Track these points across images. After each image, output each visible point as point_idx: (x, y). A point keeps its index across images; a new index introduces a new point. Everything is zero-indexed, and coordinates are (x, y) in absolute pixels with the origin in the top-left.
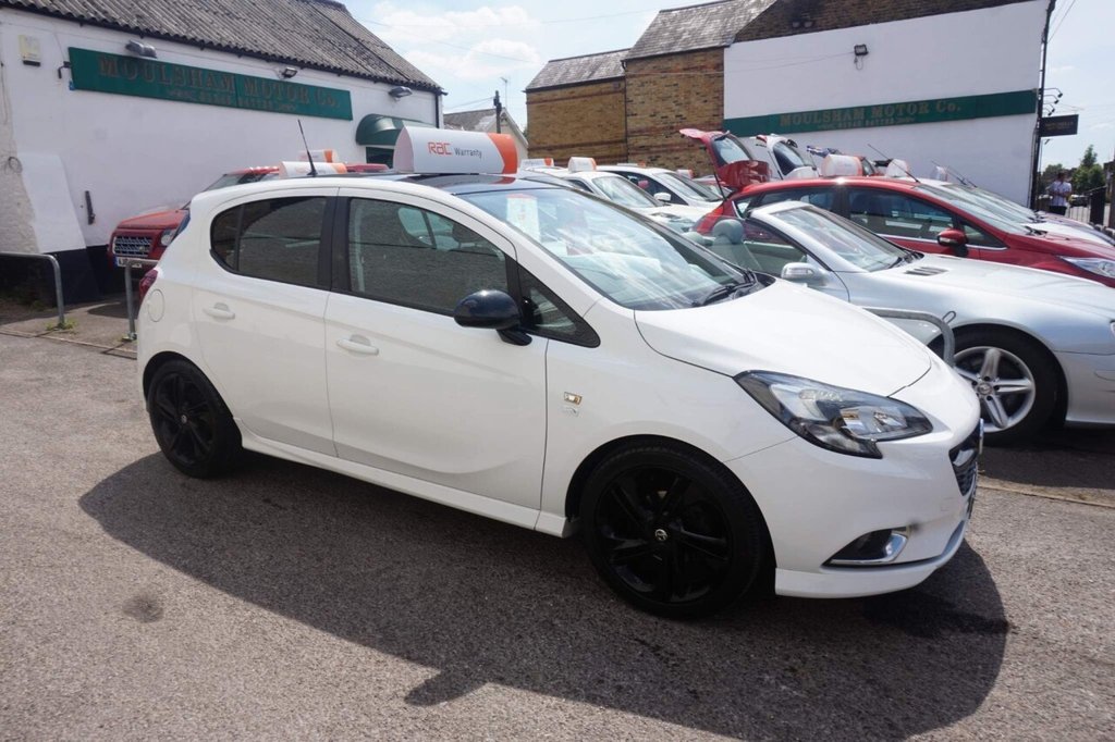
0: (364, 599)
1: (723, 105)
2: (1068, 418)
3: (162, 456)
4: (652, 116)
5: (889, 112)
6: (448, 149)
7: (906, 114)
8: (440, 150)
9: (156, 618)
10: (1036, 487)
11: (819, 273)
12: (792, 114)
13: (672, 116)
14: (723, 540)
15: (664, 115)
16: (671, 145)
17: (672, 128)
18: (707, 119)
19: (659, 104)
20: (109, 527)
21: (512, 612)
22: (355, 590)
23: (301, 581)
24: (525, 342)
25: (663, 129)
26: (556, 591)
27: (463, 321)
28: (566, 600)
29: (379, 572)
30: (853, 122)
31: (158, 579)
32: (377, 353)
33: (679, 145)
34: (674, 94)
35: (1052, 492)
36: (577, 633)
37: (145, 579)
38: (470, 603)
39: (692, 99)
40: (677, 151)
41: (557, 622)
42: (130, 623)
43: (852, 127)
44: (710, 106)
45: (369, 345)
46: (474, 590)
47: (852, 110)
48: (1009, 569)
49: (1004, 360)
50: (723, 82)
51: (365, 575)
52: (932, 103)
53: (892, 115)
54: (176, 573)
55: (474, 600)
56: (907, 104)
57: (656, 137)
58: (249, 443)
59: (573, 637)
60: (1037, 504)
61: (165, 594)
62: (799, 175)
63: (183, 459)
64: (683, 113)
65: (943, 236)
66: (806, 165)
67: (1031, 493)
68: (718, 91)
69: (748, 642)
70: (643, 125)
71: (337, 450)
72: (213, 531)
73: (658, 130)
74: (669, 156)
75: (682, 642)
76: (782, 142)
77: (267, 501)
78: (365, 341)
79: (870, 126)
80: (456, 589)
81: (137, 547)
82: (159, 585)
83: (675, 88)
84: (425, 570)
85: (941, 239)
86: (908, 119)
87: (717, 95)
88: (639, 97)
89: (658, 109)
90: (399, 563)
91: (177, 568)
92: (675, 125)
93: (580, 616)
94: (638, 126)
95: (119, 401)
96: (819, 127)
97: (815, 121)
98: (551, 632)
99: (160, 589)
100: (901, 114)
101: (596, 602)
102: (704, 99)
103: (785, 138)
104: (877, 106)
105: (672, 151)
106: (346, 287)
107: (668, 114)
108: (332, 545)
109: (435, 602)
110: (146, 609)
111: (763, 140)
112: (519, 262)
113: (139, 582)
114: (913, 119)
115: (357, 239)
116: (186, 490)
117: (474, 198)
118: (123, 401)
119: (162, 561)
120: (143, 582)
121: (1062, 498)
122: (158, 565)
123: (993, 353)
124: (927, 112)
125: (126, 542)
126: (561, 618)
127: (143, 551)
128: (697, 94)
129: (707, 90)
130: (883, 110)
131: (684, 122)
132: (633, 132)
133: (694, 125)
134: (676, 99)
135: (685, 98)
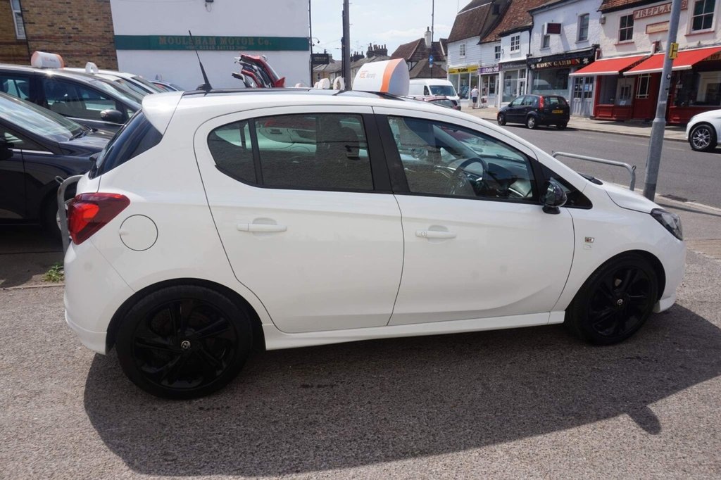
1: (112, 24)
4: (49, 26)
5: (231, 42)
7: (241, 45)
12: (167, 37)
13: (69, 28)
15: (62, 26)
16: (72, 51)
17: (70, 37)
18: (101, 34)
19: (55, 17)
25: (62, 37)
30: (209, 45)
33: (79, 51)
34: (68, 10)
39: (85, 17)
40: (77, 56)
43: (209, 50)
44: (101, 24)
47: (207, 38)
50: (109, 6)
52: (256, 39)
53: (233, 43)
56: (241, 38)
57: (55, 43)
64: (79, 27)
68: (107, 13)
70: (42, 33)
73: (58, 38)
74: (71, 60)
79: (220, 50)
83: (68, 5)
86: (242, 47)
87: (106, 16)
88: (35, 9)
89: (55, 21)
92: (72, 35)
94: (37, 33)
96: (187, 48)
97: (184, 43)
100: (238, 43)
102: (95, 17)
104: (223, 37)
105: (73, 55)
107: (65, 26)
114: (246, 48)
124: (253, 44)
128: (89, 13)
129: (97, 11)
130: (227, 40)
131: (81, 34)
132: (33, 37)
133: (89, 38)
134: (71, 15)
135: (79, 15)
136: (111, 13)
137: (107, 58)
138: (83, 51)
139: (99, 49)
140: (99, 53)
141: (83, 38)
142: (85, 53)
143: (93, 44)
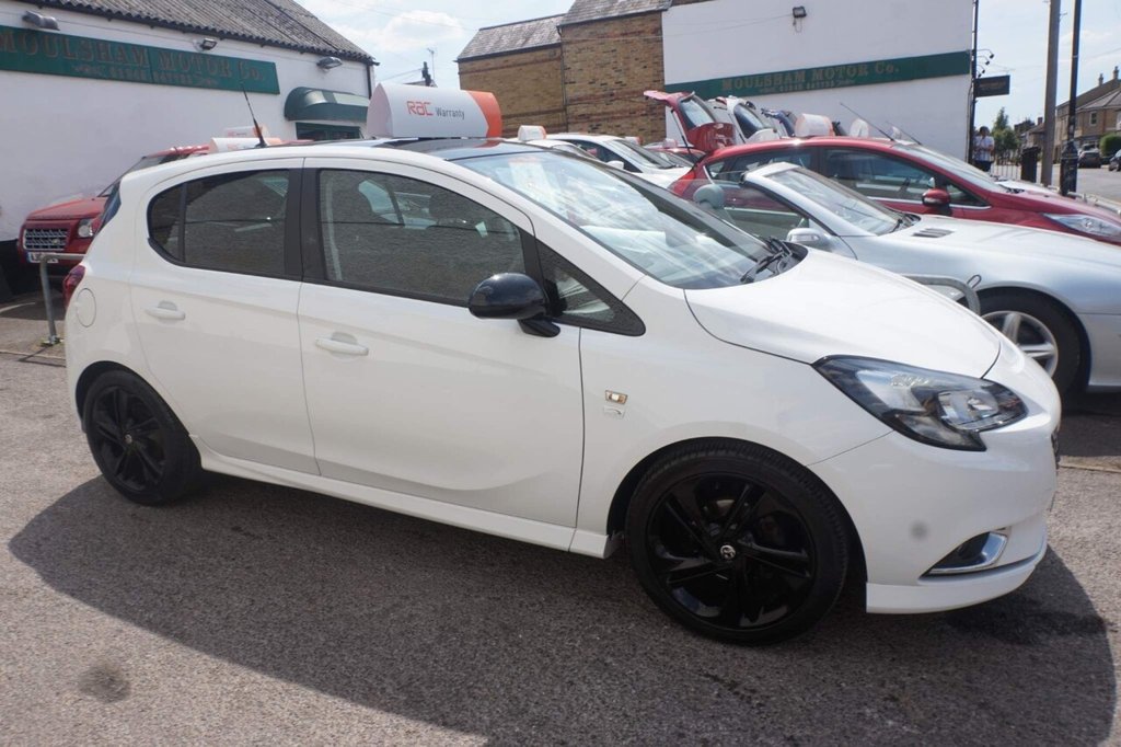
0: (376, 649)
1: (663, 71)
2: (1092, 382)
3: (104, 479)
4: (591, 83)
5: (830, 75)
6: (430, 109)
7: (845, 77)
8: (421, 111)
9: (122, 695)
10: (1071, 458)
11: (826, 238)
12: (734, 78)
13: (611, 83)
14: (804, 554)
15: (604, 82)
16: (613, 113)
17: (612, 95)
19: (598, 71)
20: (50, 577)
21: (554, 651)
22: (361, 638)
23: (294, 631)
24: (554, 333)
25: (604, 96)
26: (599, 620)
27: (479, 312)
28: (614, 631)
29: (387, 612)
30: (793, 85)
31: (118, 642)
32: (367, 353)
33: (621, 112)
34: (613, 60)
35: (1090, 463)
36: (637, 673)
37: (102, 642)
38: (503, 644)
39: (632, 65)
40: (618, 118)
41: (609, 660)
42: (91, 703)
43: (794, 91)
44: (650, 72)
45: (355, 344)
46: (505, 627)
47: (792, 73)
48: (1079, 554)
49: (1024, 324)
50: (662, 46)
51: (370, 616)
52: (871, 65)
53: (831, 77)
54: (139, 631)
55: (506, 639)
56: (846, 66)
57: (595, 105)
58: (209, 463)
59: (634, 678)
60: (1079, 476)
61: (130, 661)
62: (761, 138)
63: (131, 485)
64: (623, 79)
65: (928, 196)
66: (766, 128)
67: (1069, 465)
68: (657, 57)
69: (834, 667)
70: (581, 93)
71: (319, 468)
72: (178, 571)
73: (599, 97)
74: (610, 124)
75: (760, 674)
76: (741, 104)
77: (237, 529)
78: (350, 339)
79: (811, 89)
80: (482, 627)
81: (87, 600)
82: (120, 649)
83: (614, 54)
84: (440, 605)
85: (926, 199)
86: (847, 82)
87: (656, 60)
88: (577, 64)
89: (597, 76)
90: (407, 597)
91: (139, 625)
92: (615, 92)
93: (635, 650)
94: (578, 94)
95: (45, 417)
96: (761, 91)
97: (757, 85)
98: (606, 675)
99: (122, 654)
100: (841, 76)
101: (648, 630)
102: (643, 64)
103: (743, 101)
104: (817, 69)
105: (613, 118)
106: (322, 276)
107: (607, 81)
108: (323, 581)
109: (461, 646)
110: (107, 684)
111: (723, 102)
112: (537, 237)
113: (95, 647)
114: (853, 82)
115: (330, 219)
116: (138, 522)
117: (473, 163)
118: (50, 416)
119: (119, 616)
120: (100, 646)
121: (1101, 468)
122: (116, 623)
123: (1013, 317)
124: (866, 73)
125: (73, 595)
126: (613, 655)
127: (94, 605)
128: (636, 59)
129: (647, 55)
130: (824, 72)
131: (625, 89)
132: (572, 100)
133: (634, 92)
134: (615, 65)
135: (625, 64)
136: (662, 56)
137: (652, 117)
138: (625, 111)
139: (644, 106)
140: (644, 112)
141: (628, 93)
142: (628, 114)
143: (637, 100)
